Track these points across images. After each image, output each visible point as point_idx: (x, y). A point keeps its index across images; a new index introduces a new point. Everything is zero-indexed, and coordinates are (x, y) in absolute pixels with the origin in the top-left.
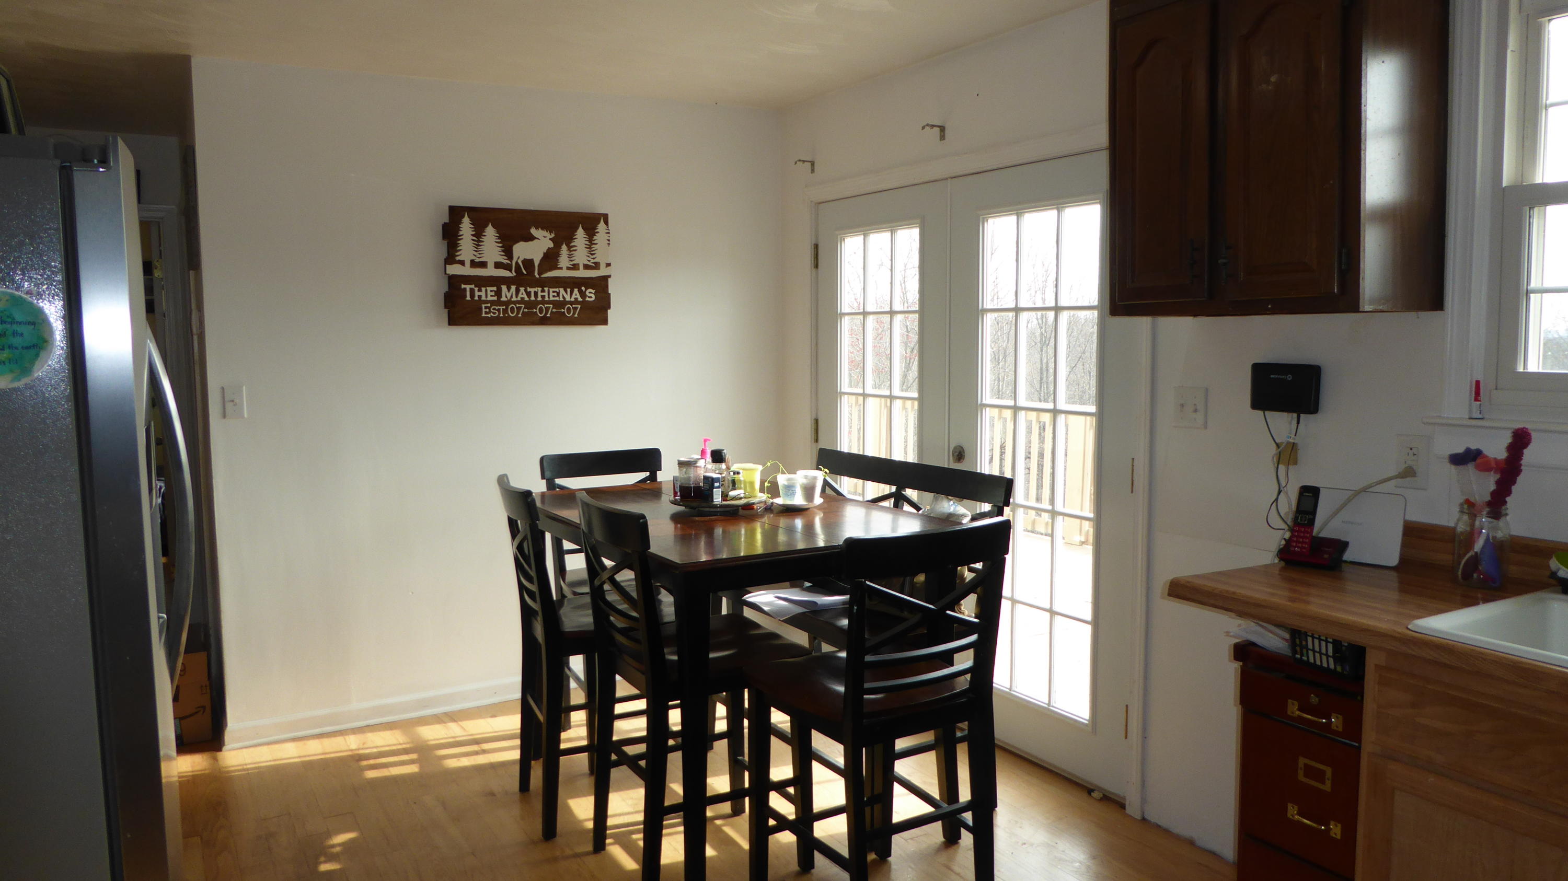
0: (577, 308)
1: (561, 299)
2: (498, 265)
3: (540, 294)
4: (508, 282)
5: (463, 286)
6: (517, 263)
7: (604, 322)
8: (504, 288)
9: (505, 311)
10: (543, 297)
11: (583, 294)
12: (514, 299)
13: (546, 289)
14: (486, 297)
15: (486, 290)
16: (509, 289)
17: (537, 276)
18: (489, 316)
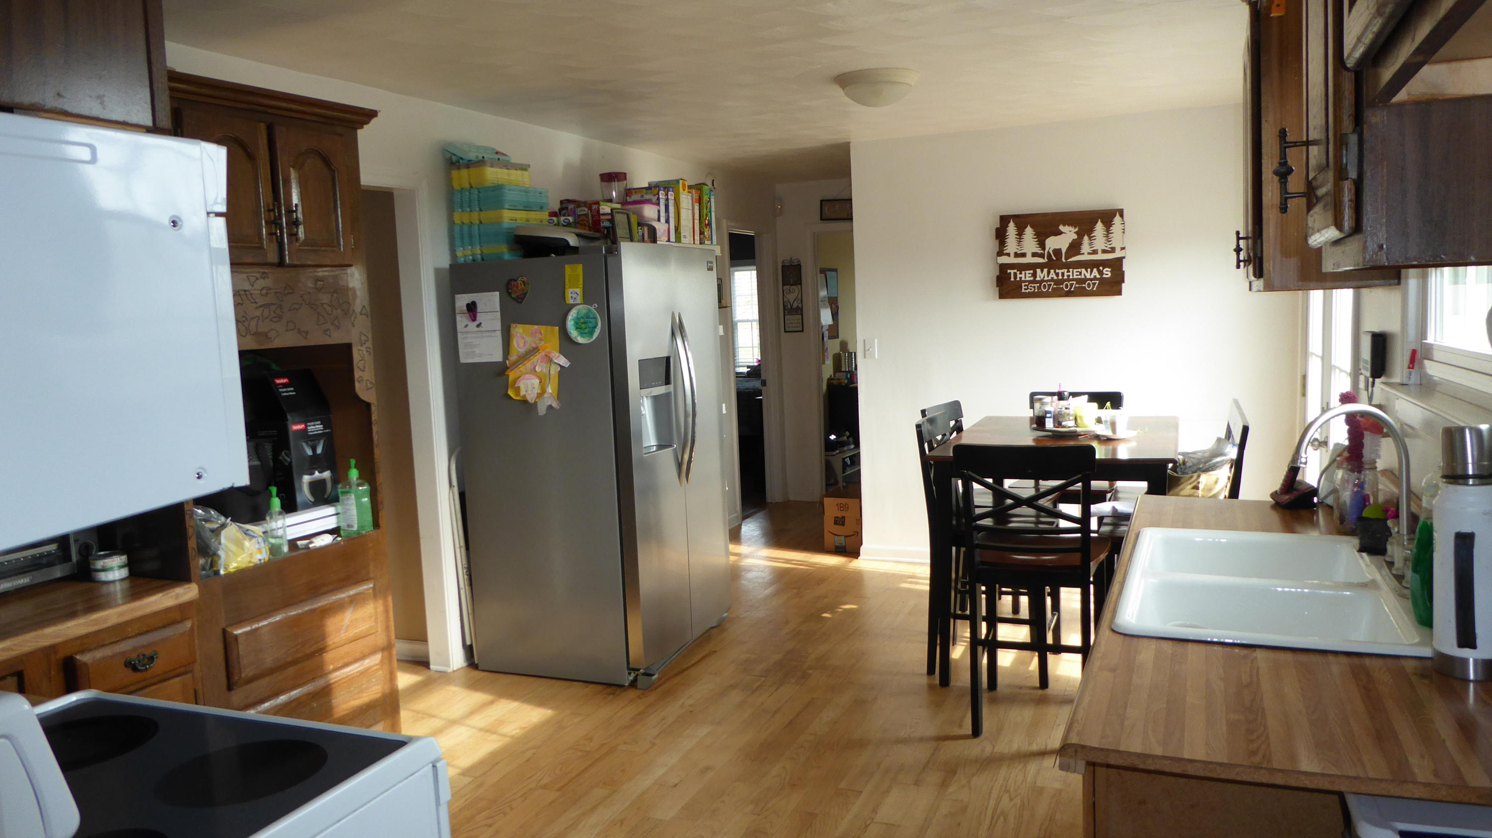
0: (1096, 283)
1: (1083, 277)
2: (1034, 255)
3: (1066, 274)
4: (1041, 266)
5: (1009, 271)
6: (1049, 252)
7: (1119, 293)
8: (1039, 271)
9: (1039, 288)
10: (1069, 276)
11: (1101, 273)
12: (1046, 278)
13: (1071, 270)
14: (1025, 278)
15: (1025, 273)
16: (1042, 271)
17: (1064, 261)
18: (1027, 291)
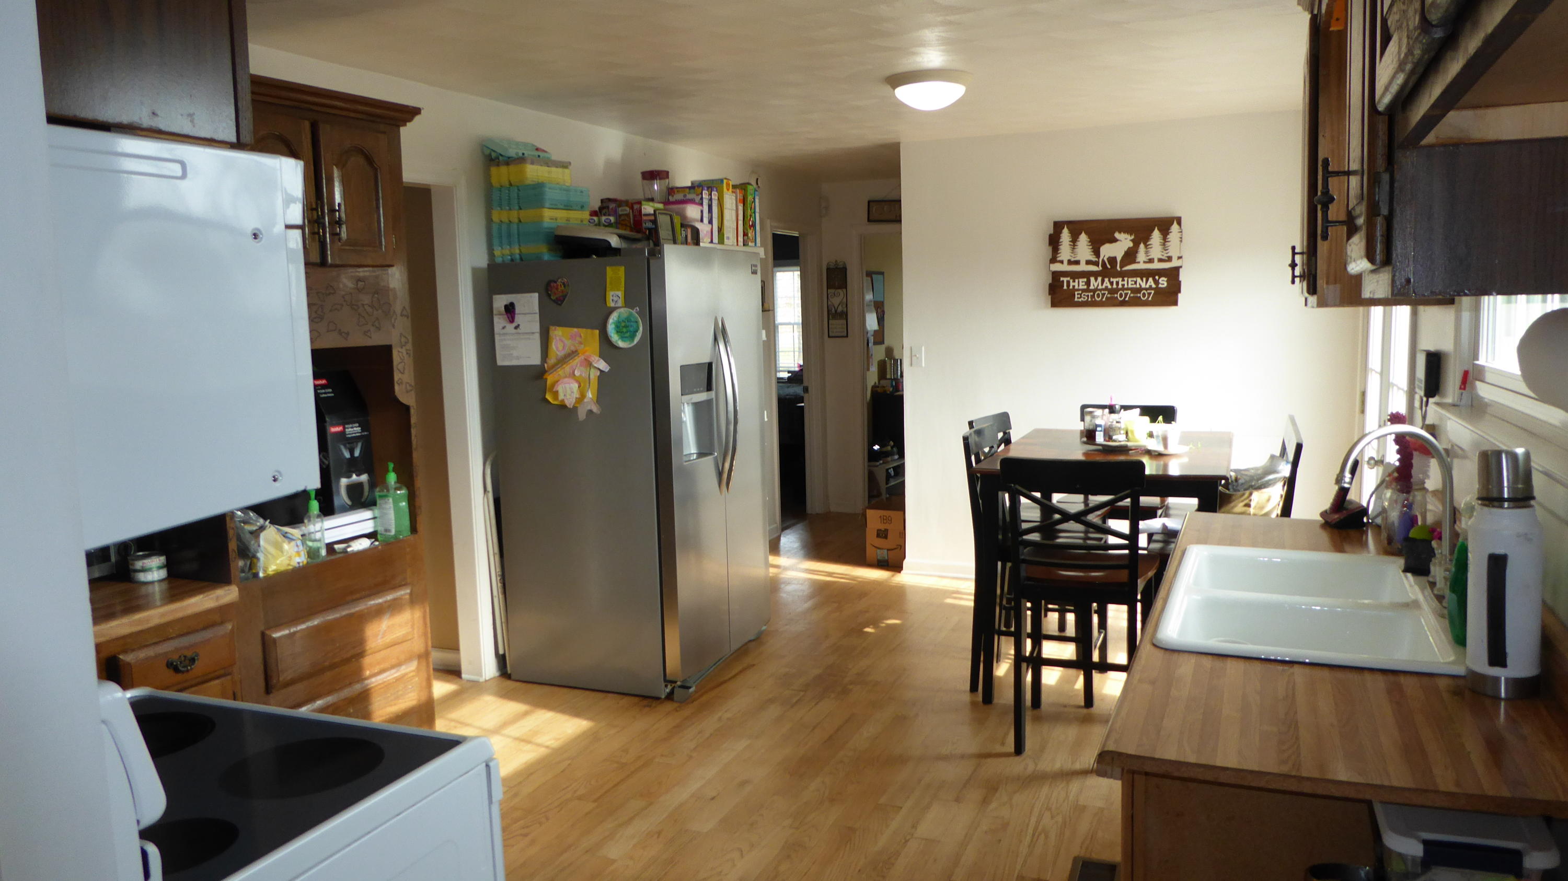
0: (1151, 293)
1: (1138, 286)
2: (1088, 262)
3: (1120, 283)
4: (1095, 274)
5: (1062, 279)
6: (1103, 260)
7: (1175, 303)
8: (1092, 279)
9: (1093, 296)
10: (1123, 285)
11: (1156, 282)
12: (1100, 287)
13: (1126, 279)
14: (1079, 286)
15: (1079, 282)
16: (1096, 280)
17: (1118, 268)
18: (1080, 300)
